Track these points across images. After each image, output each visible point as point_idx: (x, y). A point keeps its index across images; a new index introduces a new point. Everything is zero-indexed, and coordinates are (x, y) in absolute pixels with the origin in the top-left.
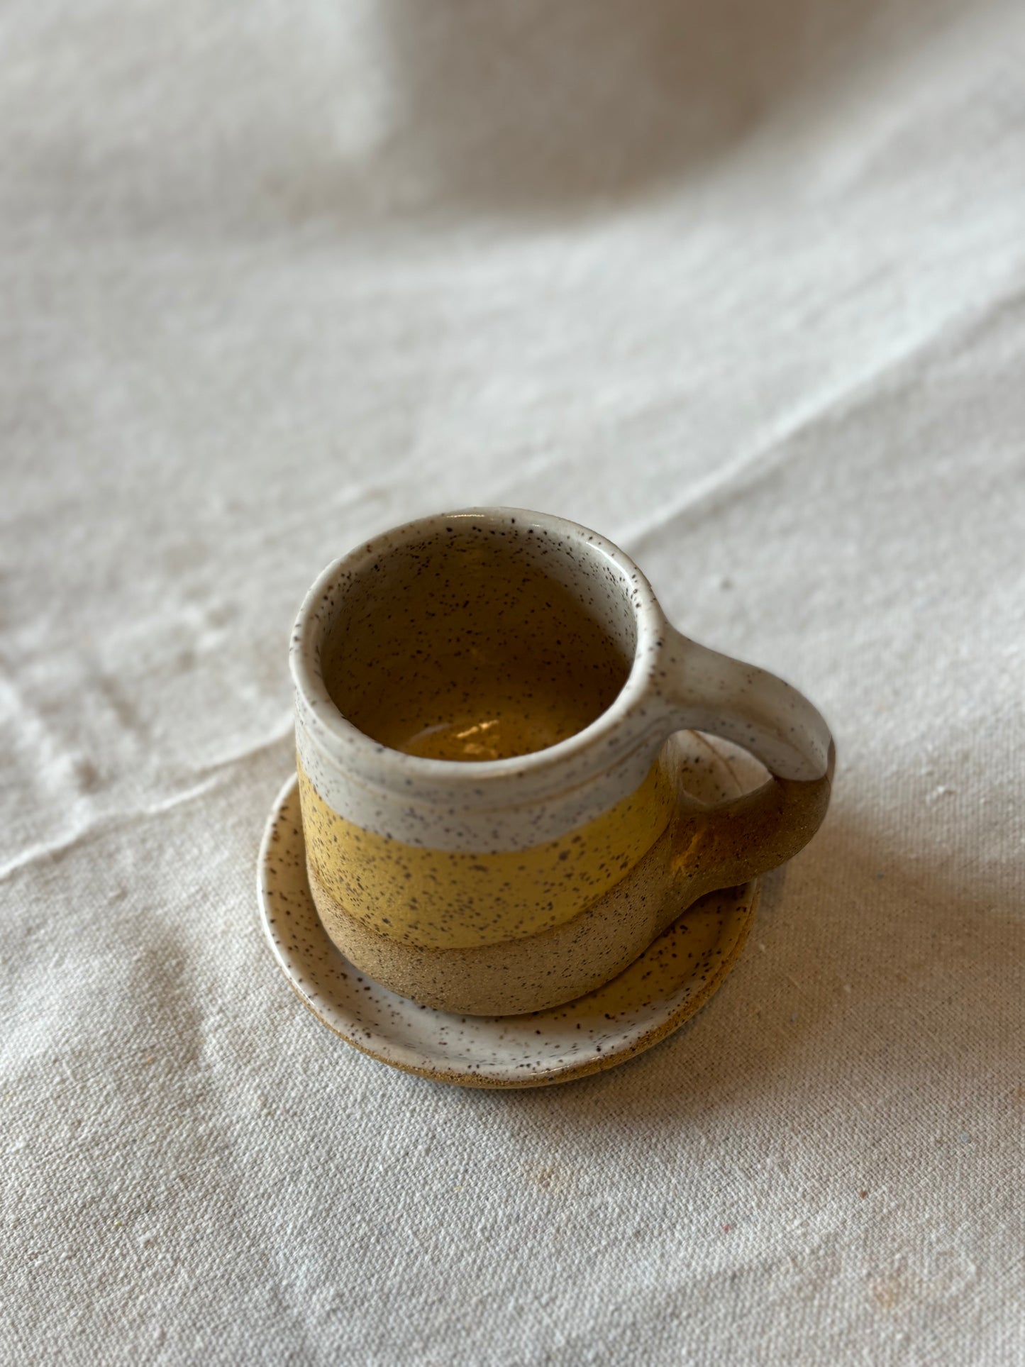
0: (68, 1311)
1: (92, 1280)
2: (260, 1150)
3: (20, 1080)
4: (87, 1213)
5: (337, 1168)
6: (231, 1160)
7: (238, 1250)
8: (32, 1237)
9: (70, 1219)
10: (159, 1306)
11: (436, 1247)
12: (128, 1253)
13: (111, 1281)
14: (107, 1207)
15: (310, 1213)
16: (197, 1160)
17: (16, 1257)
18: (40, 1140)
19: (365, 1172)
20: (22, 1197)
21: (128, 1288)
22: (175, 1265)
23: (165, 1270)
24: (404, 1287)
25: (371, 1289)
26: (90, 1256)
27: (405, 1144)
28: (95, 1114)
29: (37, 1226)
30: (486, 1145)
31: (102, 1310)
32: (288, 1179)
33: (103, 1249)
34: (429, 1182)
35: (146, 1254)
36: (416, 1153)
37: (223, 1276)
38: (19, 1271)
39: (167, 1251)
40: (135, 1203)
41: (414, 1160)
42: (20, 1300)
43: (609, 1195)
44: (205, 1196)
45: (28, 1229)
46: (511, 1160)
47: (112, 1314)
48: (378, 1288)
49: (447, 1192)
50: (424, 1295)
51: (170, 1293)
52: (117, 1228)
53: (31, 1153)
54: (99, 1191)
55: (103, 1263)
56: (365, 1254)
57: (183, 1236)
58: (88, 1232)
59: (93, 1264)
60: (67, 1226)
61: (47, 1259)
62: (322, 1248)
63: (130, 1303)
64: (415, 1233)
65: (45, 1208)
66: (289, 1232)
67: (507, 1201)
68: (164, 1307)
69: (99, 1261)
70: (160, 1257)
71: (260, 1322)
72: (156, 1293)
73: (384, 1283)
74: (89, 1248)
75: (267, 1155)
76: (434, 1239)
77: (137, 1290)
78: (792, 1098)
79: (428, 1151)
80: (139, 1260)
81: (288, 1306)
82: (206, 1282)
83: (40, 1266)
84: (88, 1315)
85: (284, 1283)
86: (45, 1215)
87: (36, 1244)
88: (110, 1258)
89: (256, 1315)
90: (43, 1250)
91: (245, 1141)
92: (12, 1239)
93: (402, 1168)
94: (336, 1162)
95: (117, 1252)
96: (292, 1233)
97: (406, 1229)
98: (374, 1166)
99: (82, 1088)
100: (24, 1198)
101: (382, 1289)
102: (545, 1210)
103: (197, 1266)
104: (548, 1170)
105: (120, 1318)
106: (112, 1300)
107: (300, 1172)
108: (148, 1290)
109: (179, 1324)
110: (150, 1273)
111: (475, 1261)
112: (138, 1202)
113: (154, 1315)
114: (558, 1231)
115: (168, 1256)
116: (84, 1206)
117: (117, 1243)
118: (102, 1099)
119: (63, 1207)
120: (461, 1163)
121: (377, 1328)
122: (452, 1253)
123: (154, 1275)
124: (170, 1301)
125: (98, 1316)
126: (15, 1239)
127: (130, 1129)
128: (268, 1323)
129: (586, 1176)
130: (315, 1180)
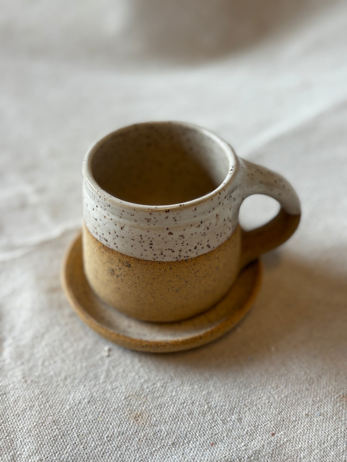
2: (19, 396)
5: (50, 406)
11: (86, 442)
15: (35, 424)
19: (61, 409)
25: (55, 458)
27: (79, 399)
30: (114, 402)
32: (28, 409)
34: (88, 415)
36: (84, 403)
41: (83, 405)
43: (163, 427)
46: (123, 409)
48: (58, 458)
49: (94, 420)
56: (55, 443)
62: (37, 439)
64: (78, 436)
66: (24, 431)
67: (119, 426)
73: (61, 456)
75: (21, 398)
76: (86, 439)
78: (246, 391)
79: (89, 402)
85: (18, 453)
93: (77, 408)
94: (49, 403)
97: (74, 434)
98: (65, 406)
101: (60, 459)
102: (135, 431)
104: (138, 414)
107: (34, 406)
111: (102, 450)
114: (139, 440)
120: (102, 408)
122: (92, 446)
129: (154, 418)
130: (40, 410)
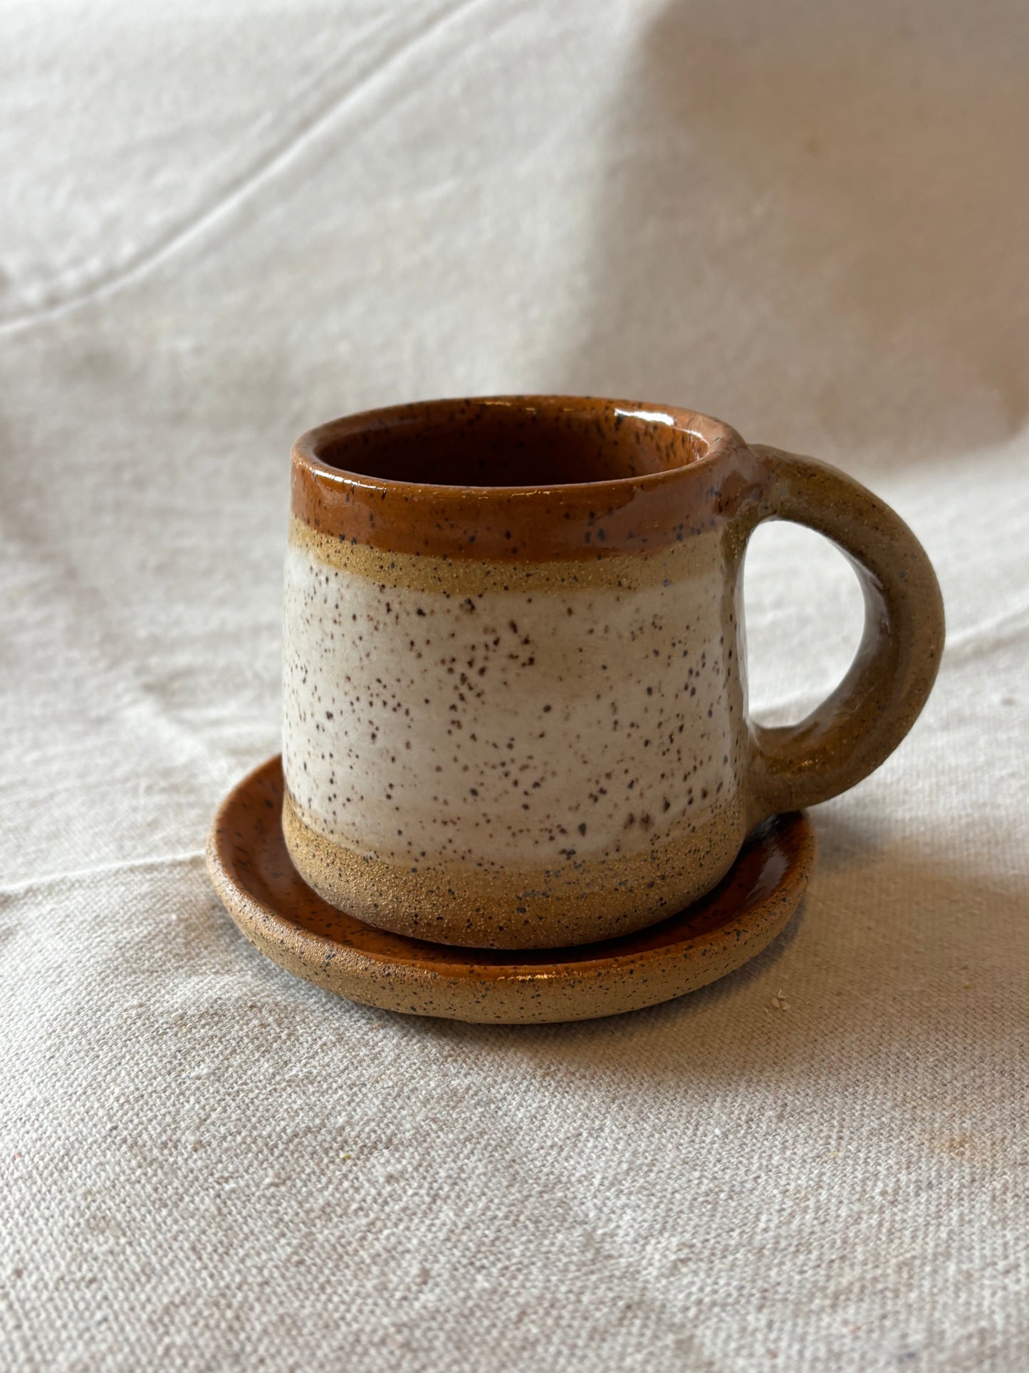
0: (277, 1240)
1: (312, 1210)
2: (540, 1107)
3: (201, 1016)
4: (301, 1143)
5: (654, 1128)
6: (500, 1113)
7: (525, 1193)
8: (221, 1162)
9: (276, 1146)
10: (415, 1241)
11: (818, 1209)
12: (362, 1186)
13: (339, 1211)
14: (329, 1138)
15: (625, 1166)
16: (454, 1108)
17: (197, 1179)
18: (230, 1069)
20: (205, 1120)
21: (364, 1221)
22: (434, 1201)
23: (418, 1206)
24: (783, 1244)
25: (733, 1242)
26: (306, 1185)
28: (309, 1058)
29: (227, 1150)
31: (328, 1241)
32: (585, 1134)
33: (324, 1180)
34: (791, 1147)
35: (389, 1188)
37: (506, 1217)
38: (202, 1193)
39: (420, 1187)
40: (369, 1138)
41: (763, 1126)
42: (203, 1223)
44: (468, 1139)
45: (214, 1151)
46: (902, 1129)
47: (343, 1246)
48: (744, 1242)
49: (819, 1156)
50: (815, 1254)
51: (429, 1230)
52: (344, 1160)
53: (219, 1081)
54: (317, 1121)
55: (326, 1193)
56: (714, 1209)
57: (443, 1173)
58: (302, 1162)
59: (310, 1194)
60: (272, 1154)
61: (242, 1183)
62: (650, 1200)
63: (370, 1237)
64: (783, 1193)
65: (239, 1133)
66: (596, 1182)
67: (909, 1167)
68: (422, 1243)
69: (321, 1191)
70: (410, 1192)
71: (573, 1268)
72: (408, 1228)
73: (751, 1238)
74: (304, 1176)
75: (551, 1112)
76: (813, 1200)
77: (379, 1224)
79: (780, 1117)
80: (379, 1194)
81: (610, 1257)
82: (483, 1222)
83: (233, 1191)
84: (307, 1244)
85: (600, 1232)
86: (239, 1139)
87: (226, 1168)
88: (337, 1189)
89: (565, 1260)
90: (236, 1175)
91: (517, 1098)
92: (190, 1162)
93: (747, 1133)
95: (346, 1184)
96: (602, 1184)
97: (769, 1188)
98: (706, 1129)
99: (289, 1035)
100: (208, 1121)
101: (750, 1243)
102: (968, 1178)
103: (466, 1205)
105: (356, 1251)
106: (343, 1231)
107: (601, 1129)
108: (396, 1225)
109: (449, 1262)
110: (397, 1208)
111: (880, 1225)
112: (373, 1136)
113: (408, 1251)
114: (994, 1199)
115: (423, 1192)
116: (296, 1135)
117: (345, 1176)
118: (316, 1047)
119: (264, 1133)
120: (831, 1130)
121: (754, 1281)
122: (844, 1214)
123: (404, 1209)
124: (430, 1236)
125: (322, 1247)
126: (195, 1161)
127: (356, 1073)
128: (584, 1269)
129: (1014, 1147)
130: (625, 1138)
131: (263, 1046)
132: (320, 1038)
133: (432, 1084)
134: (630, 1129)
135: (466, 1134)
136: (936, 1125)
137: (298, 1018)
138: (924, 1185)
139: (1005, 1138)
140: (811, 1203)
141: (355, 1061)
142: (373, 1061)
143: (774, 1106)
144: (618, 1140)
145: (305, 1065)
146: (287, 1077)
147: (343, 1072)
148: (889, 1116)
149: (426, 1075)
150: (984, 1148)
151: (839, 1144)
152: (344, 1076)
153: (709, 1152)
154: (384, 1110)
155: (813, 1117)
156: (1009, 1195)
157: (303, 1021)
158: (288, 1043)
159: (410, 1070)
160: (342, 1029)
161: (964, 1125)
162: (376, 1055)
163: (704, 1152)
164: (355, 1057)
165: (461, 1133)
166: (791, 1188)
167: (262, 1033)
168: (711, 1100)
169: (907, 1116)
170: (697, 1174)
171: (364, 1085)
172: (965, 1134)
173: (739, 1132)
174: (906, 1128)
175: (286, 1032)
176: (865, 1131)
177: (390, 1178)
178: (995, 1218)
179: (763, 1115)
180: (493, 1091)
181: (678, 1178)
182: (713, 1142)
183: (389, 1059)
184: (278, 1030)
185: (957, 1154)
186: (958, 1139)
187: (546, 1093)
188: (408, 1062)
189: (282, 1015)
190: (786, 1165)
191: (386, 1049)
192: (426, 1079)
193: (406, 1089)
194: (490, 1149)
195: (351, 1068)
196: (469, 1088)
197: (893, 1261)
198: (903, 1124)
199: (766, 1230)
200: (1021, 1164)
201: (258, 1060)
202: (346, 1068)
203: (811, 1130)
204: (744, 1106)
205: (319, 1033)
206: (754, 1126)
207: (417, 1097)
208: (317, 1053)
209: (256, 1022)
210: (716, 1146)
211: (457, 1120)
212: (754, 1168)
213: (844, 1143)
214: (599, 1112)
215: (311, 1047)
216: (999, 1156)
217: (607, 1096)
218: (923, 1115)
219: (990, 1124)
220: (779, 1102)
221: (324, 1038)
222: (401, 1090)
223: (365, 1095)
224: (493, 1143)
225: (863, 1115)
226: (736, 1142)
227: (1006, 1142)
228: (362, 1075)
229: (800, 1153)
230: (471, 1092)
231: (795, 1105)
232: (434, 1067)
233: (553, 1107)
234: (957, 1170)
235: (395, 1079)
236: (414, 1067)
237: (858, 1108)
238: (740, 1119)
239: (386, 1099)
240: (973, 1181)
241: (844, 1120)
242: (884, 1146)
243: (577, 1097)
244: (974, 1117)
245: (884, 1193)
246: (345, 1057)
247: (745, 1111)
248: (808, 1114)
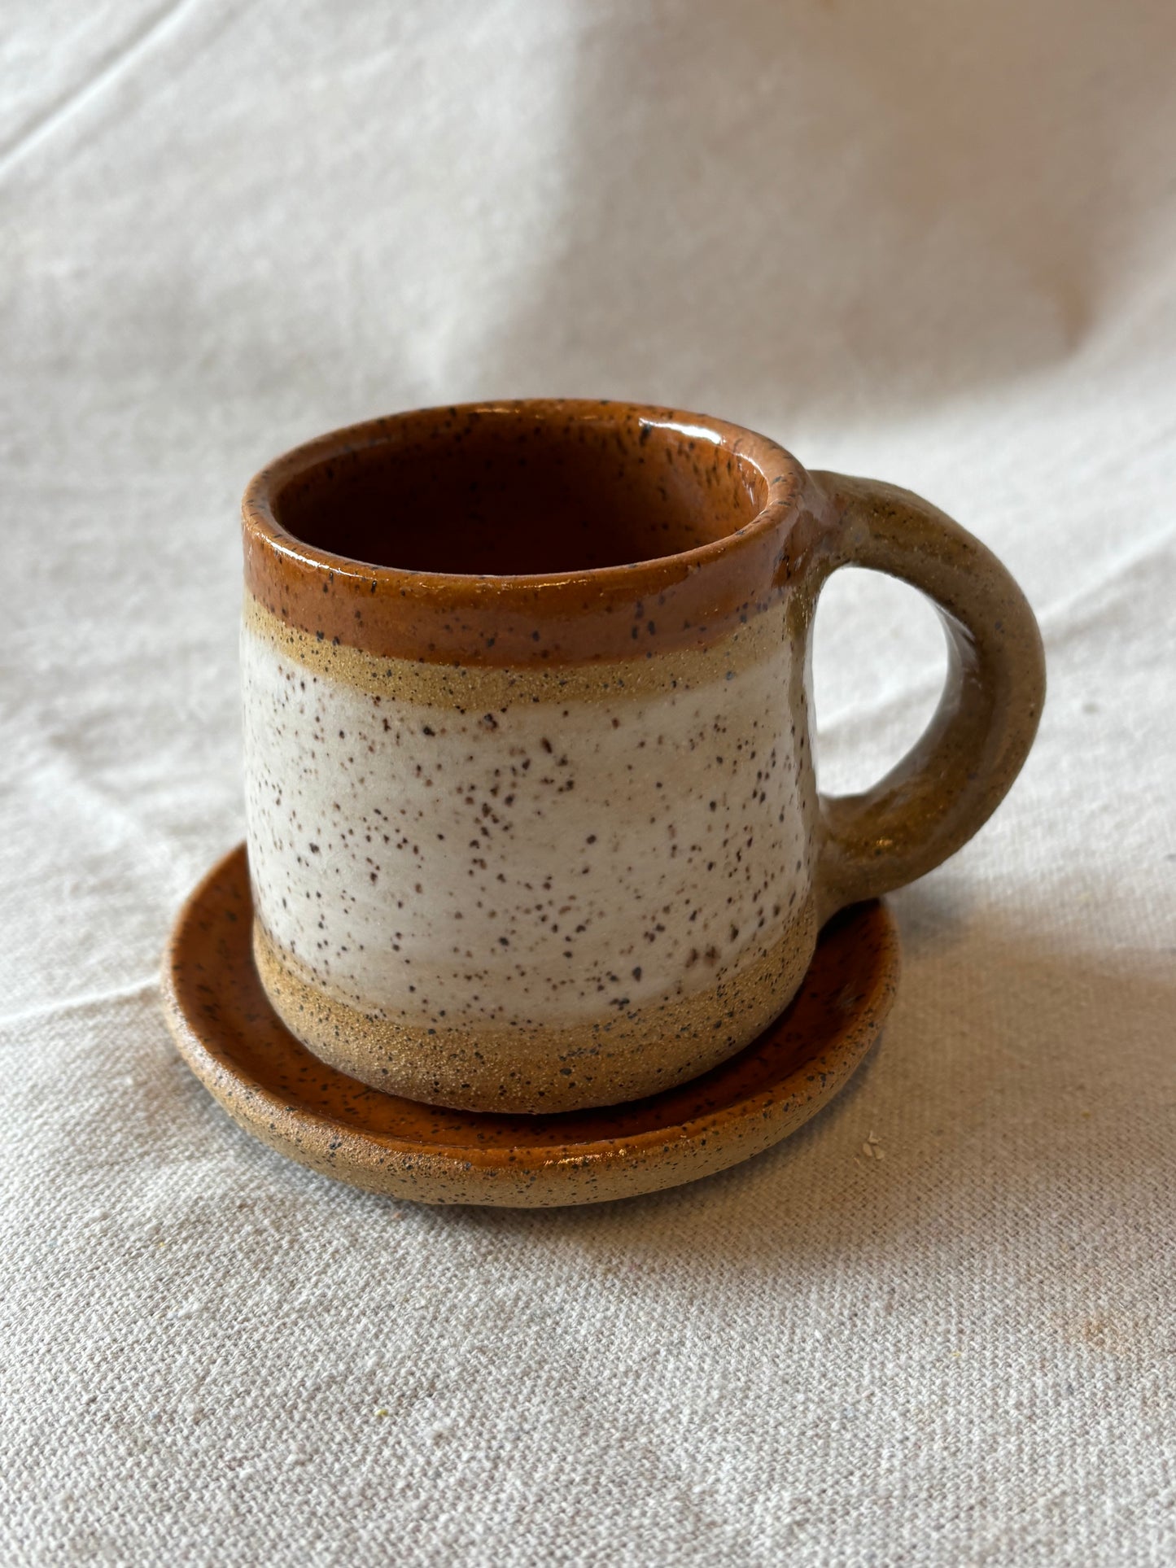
0: (312, 1544)
1: (349, 1495)
3: (181, 1226)
4: (325, 1399)
6: (559, 1331)
7: (602, 1444)
8: (230, 1436)
9: (295, 1407)
10: (479, 1528)
12: (406, 1454)
13: (383, 1493)
14: (358, 1389)
16: (502, 1330)
17: (203, 1465)
18: (226, 1301)
20: (204, 1378)
21: (415, 1504)
22: (496, 1467)
23: (478, 1475)
24: (912, 1488)
26: (338, 1460)
28: (319, 1274)
29: (236, 1418)
31: (374, 1539)
33: (359, 1449)
35: (439, 1453)
37: (585, 1481)
38: (212, 1486)
39: (477, 1447)
40: (406, 1384)
42: (218, 1531)
44: (526, 1373)
45: (220, 1423)
47: (393, 1545)
50: (951, 1498)
51: (495, 1509)
52: (380, 1418)
53: (214, 1318)
54: (342, 1367)
55: (364, 1469)
57: (501, 1426)
58: (329, 1425)
59: (345, 1471)
60: (292, 1418)
61: (260, 1466)
63: (425, 1527)
65: (248, 1392)
68: (488, 1529)
69: (356, 1466)
70: (465, 1456)
71: (672, 1546)
72: (469, 1509)
74: (334, 1447)
77: (433, 1506)
80: (429, 1463)
81: (713, 1524)
82: (557, 1490)
83: (250, 1478)
84: (349, 1547)
86: (249, 1401)
87: (237, 1445)
88: (376, 1461)
89: (661, 1536)
90: (251, 1453)
91: (577, 1307)
92: (192, 1440)
95: (387, 1452)
96: (691, 1421)
99: (292, 1242)
100: (208, 1379)
103: (534, 1468)
105: (410, 1550)
106: (390, 1522)
108: (454, 1506)
109: (523, 1554)
110: (452, 1480)
112: (412, 1380)
113: (473, 1543)
115: (481, 1454)
116: (318, 1389)
117: (384, 1441)
118: (326, 1256)
119: (279, 1390)
121: (885, 1546)
123: (461, 1482)
124: (497, 1518)
125: (369, 1549)
126: (198, 1440)
127: (380, 1290)
128: (686, 1546)
131: (261, 1261)
132: (330, 1243)
133: (474, 1298)
134: (715, 1340)
135: (522, 1366)
136: (1068, 1305)
137: (299, 1217)
138: (1063, 1390)
139: (1148, 1316)
140: (937, 1425)
141: (376, 1273)
142: (397, 1269)
143: (879, 1293)
144: (702, 1358)
145: (316, 1285)
146: (296, 1304)
147: (363, 1290)
148: (1013, 1297)
149: (465, 1285)
150: (1125, 1332)
151: (960, 1341)
152: (366, 1297)
153: (812, 1365)
154: (420, 1341)
155: (926, 1306)
156: (1162, 1395)
157: (306, 1219)
158: (292, 1254)
159: (444, 1279)
160: (354, 1225)
161: (1100, 1302)
162: (399, 1260)
163: (805, 1364)
164: (375, 1267)
165: (516, 1365)
166: (912, 1407)
167: (257, 1243)
168: (805, 1291)
169: (1035, 1295)
170: (800, 1397)
171: (391, 1307)
172: (1102, 1315)
173: (842, 1333)
174: (1035, 1312)
175: (287, 1238)
176: (988, 1319)
177: (439, 1438)
178: (1149, 1429)
179: (868, 1307)
180: (547, 1299)
181: (780, 1405)
182: (815, 1350)
183: (417, 1265)
184: (277, 1237)
185: (1096, 1344)
186: (1095, 1323)
187: (611, 1297)
188: (440, 1268)
189: (280, 1214)
190: (903, 1375)
191: (412, 1251)
192: (465, 1290)
193: (443, 1309)
194: (553, 1384)
195: (372, 1283)
196: (518, 1298)
197: (1041, 1501)
198: (1031, 1306)
199: (890, 1471)
200: (1170, 1352)
201: (258, 1283)
202: (367, 1284)
203: (926, 1322)
204: (845, 1297)
205: (327, 1235)
206: (859, 1323)
207: (457, 1318)
208: (328, 1265)
209: (248, 1228)
210: (818, 1355)
211: (508, 1347)
212: (866, 1382)
213: (965, 1338)
214: (677, 1319)
215: (320, 1257)
216: (1145, 1342)
217: (683, 1296)
218: (1053, 1292)
219: (1129, 1298)
220: (886, 1288)
221: (335, 1243)
222: (437, 1311)
223: (394, 1321)
224: (556, 1375)
225: (983, 1297)
226: (842, 1347)
227: (1150, 1321)
228: (388, 1293)
229: (916, 1357)
230: (521, 1304)
231: (904, 1290)
232: (473, 1271)
233: (622, 1316)
234: (1098, 1365)
235: (428, 1294)
236: (449, 1275)
237: (977, 1288)
238: (841, 1314)
239: (420, 1325)
240: (1119, 1379)
241: (962, 1306)
242: (1012, 1339)
243: (648, 1300)
244: (1110, 1290)
245: (1019, 1405)
246: (364, 1268)
247: (847, 1303)
248: (920, 1301)
